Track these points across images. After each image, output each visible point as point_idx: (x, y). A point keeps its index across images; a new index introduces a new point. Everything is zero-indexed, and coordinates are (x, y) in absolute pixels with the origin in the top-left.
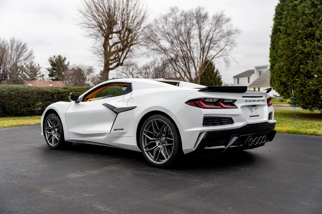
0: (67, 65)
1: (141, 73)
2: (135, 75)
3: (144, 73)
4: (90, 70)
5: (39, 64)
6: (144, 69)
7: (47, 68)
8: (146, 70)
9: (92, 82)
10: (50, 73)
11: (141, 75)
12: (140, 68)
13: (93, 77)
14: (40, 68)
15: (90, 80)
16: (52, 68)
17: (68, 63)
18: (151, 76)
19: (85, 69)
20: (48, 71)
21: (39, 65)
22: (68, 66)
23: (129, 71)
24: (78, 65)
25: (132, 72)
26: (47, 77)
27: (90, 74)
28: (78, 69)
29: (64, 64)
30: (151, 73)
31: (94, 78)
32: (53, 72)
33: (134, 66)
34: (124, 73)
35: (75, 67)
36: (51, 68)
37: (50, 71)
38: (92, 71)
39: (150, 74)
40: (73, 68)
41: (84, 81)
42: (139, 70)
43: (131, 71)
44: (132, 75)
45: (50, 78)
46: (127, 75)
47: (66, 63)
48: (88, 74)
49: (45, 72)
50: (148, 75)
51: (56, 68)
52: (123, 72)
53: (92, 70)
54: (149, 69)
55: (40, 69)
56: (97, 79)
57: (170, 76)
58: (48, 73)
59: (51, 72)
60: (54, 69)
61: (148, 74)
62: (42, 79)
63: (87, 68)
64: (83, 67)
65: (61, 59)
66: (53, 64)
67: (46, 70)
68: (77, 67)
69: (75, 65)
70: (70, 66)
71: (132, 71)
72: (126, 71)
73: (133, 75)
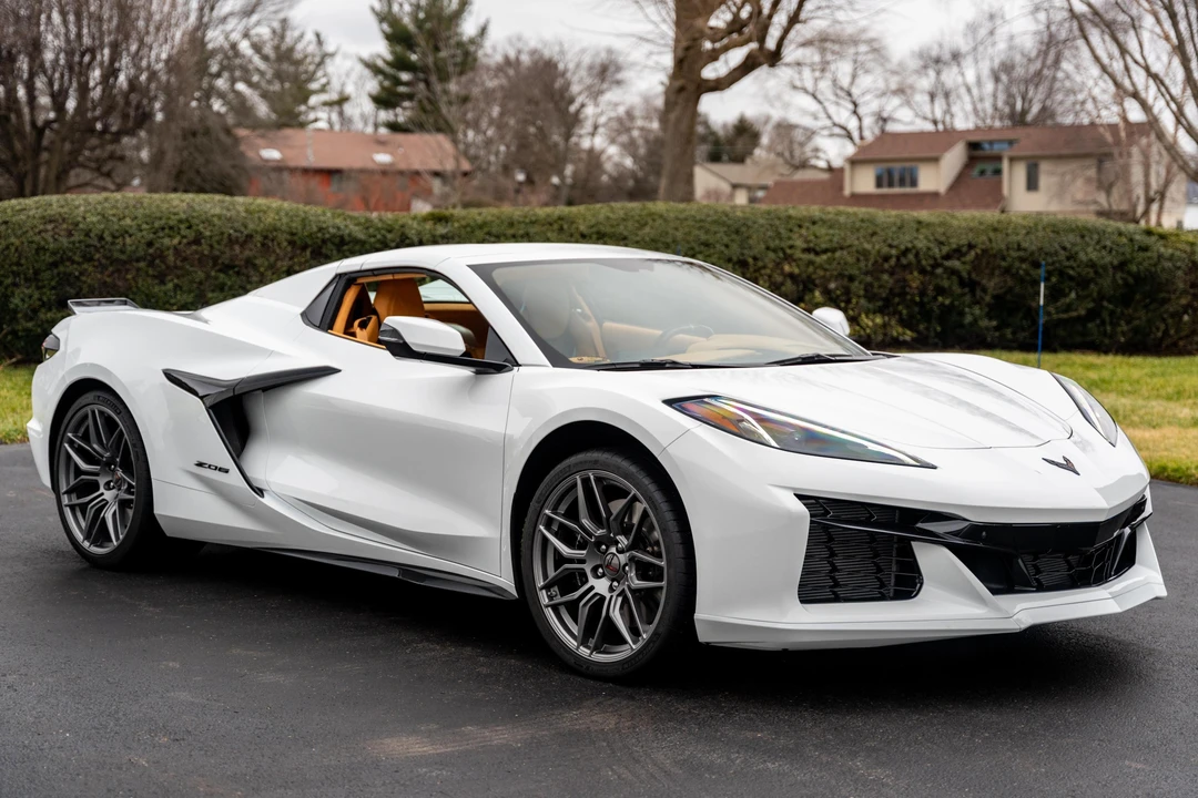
0: (472, 41)
1: (909, 91)
2: (867, 103)
3: (922, 92)
4: (606, 72)
5: (323, 37)
6: (925, 67)
7: (366, 54)
8: (938, 73)
9: (613, 141)
10: (381, 84)
11: (908, 103)
12: (900, 64)
13: (621, 110)
14: (325, 56)
15: (601, 130)
16: (389, 57)
17: (483, 31)
18: (969, 107)
19: (578, 65)
20: (367, 72)
21: (320, 42)
22: (480, 46)
23: (835, 82)
24: (533, 44)
25: (852, 83)
26: (362, 108)
27: (601, 92)
28: (535, 63)
29: (461, 35)
30: (969, 90)
31: (630, 115)
32: (398, 82)
33: (863, 48)
34: (805, 91)
35: (519, 52)
36: (385, 61)
37: (380, 77)
38: (619, 76)
39: (959, 97)
40: (507, 59)
41: (568, 136)
42: (894, 73)
43: (845, 81)
44: (851, 107)
45: (384, 115)
46: (820, 102)
47: (468, 28)
48: (595, 94)
49: (354, 76)
50: (948, 105)
51: (414, 57)
52: (798, 84)
53: (619, 69)
54: (959, 65)
55: (328, 61)
56: (647, 124)
57: (1089, 113)
58: (373, 85)
59: (387, 83)
60: (400, 64)
61: (952, 98)
62: (335, 117)
63: (587, 60)
64: (562, 52)
65: (442, 9)
66: (398, 37)
67: (359, 68)
68: (533, 52)
69: (519, 39)
70: (494, 48)
71: (854, 77)
72: (816, 80)
73: (855, 105)
